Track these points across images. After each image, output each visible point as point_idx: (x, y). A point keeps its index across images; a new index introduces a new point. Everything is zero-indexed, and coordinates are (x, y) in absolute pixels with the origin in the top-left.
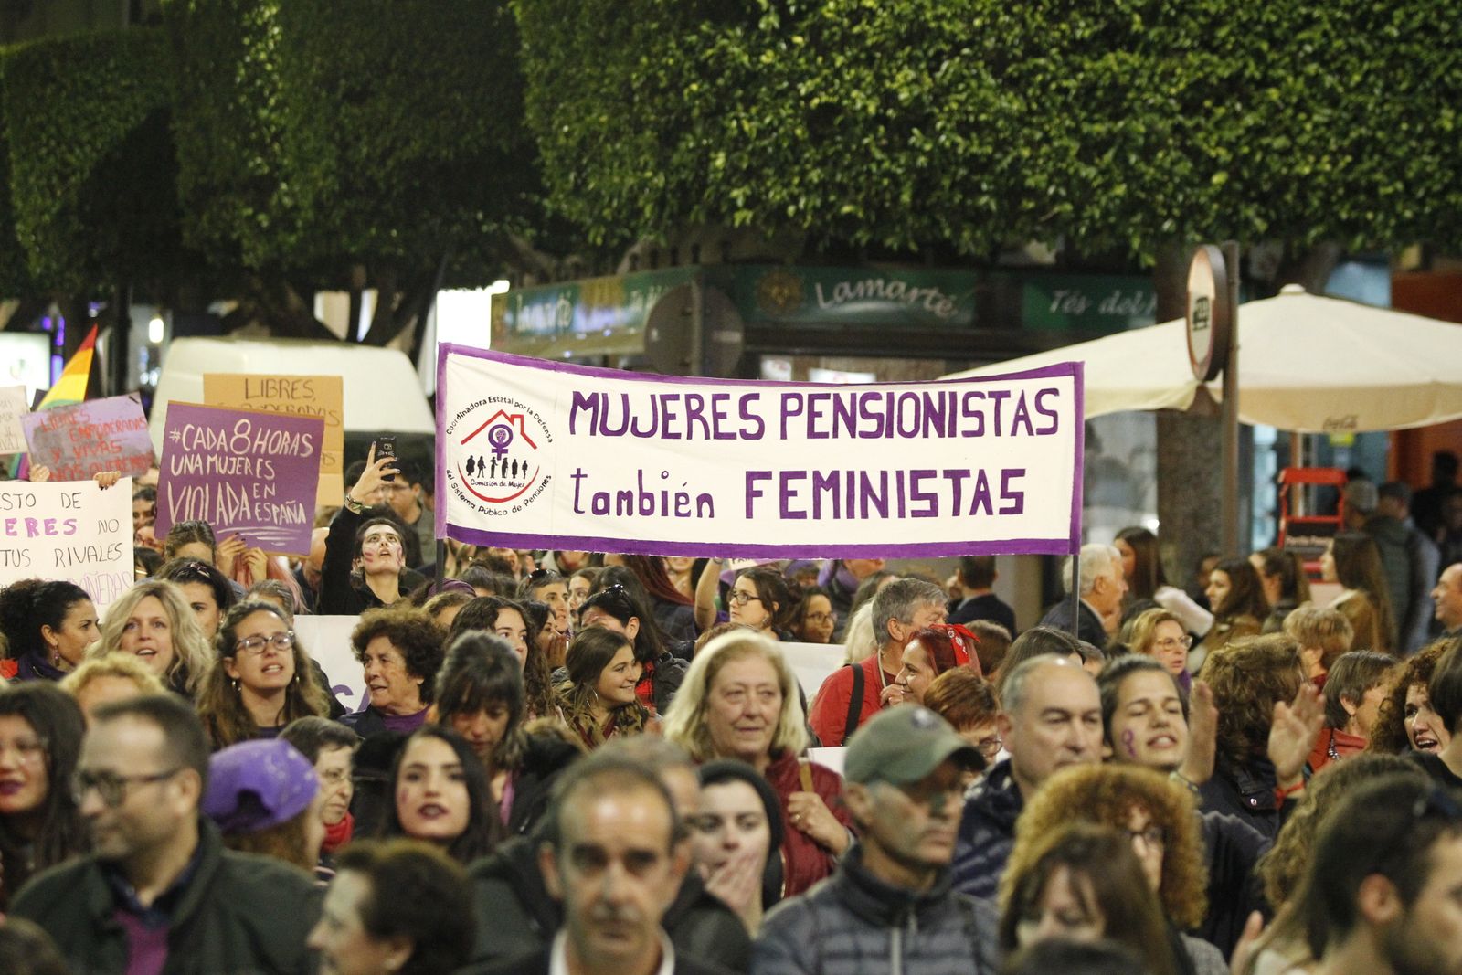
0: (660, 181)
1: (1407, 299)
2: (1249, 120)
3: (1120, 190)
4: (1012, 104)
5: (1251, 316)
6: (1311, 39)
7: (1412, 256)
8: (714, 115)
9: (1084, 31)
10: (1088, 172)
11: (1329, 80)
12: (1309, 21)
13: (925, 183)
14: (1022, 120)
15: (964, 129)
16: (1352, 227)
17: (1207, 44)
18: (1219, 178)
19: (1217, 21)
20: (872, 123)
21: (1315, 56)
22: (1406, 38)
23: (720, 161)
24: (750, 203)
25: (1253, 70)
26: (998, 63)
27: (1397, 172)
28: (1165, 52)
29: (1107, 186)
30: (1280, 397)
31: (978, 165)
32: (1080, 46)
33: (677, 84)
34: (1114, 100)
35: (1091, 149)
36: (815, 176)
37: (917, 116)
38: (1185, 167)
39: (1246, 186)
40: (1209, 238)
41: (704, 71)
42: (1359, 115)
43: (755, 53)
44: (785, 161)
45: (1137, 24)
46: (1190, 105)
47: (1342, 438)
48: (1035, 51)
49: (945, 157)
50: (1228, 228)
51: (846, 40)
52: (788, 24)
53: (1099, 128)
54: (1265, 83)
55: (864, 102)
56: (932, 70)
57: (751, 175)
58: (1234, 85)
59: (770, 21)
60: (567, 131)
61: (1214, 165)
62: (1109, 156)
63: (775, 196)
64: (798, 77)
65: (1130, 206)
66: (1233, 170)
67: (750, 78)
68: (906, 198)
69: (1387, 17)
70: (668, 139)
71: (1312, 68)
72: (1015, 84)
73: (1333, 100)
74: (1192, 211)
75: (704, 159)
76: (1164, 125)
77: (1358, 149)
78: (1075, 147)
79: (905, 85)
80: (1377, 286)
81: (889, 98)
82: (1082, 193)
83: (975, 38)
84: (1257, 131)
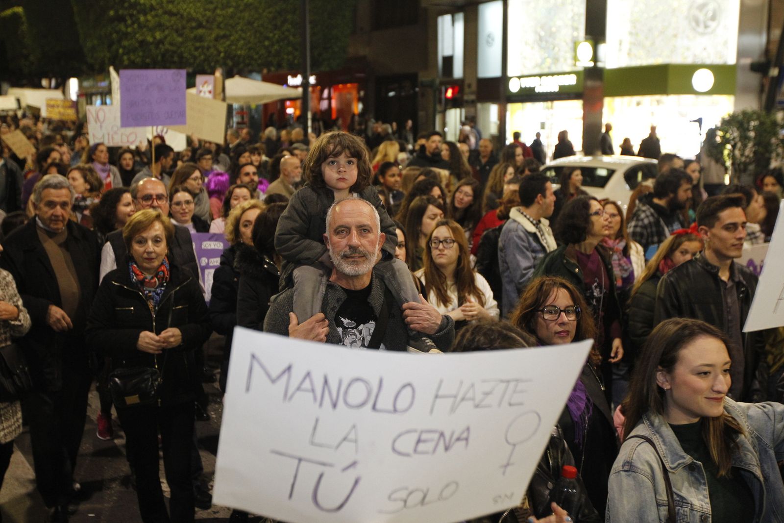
0: (108, 55)
1: (266, 79)
2: (228, 43)
3: (202, 57)
4: (180, 39)
5: (229, 83)
6: (239, 28)
7: (265, 71)
8: (119, 41)
9: (194, 24)
10: (196, 53)
11: (243, 35)
12: (238, 24)
13: (163, 56)
14: (182, 43)
15: (171, 44)
16: (248, 65)
17: (219, 27)
18: (222, 55)
19: (220, 23)
20: (151, 44)
21: (242, 30)
22: (258, 26)
23: (121, 51)
24: (129, 59)
25: (228, 33)
26: (177, 31)
27: (257, 53)
28: (211, 29)
29: (200, 56)
30: (236, 99)
31: (174, 52)
32: (192, 28)
33: (111, 34)
34: (200, 39)
35: (197, 49)
36: (141, 54)
37: (161, 42)
38: (215, 52)
39: (228, 56)
40: (221, 66)
41: (117, 32)
42: (249, 42)
43: (127, 27)
44: (134, 50)
45: (204, 23)
46: (217, 39)
47: (253, 106)
48: (184, 28)
49: (167, 51)
50: (224, 65)
51: (145, 26)
52: (133, 23)
53: (198, 44)
54: (230, 35)
55: (150, 39)
56: (164, 31)
57: (128, 53)
58: (225, 37)
59: (129, 22)
60: (89, 44)
61: (220, 52)
62: (200, 50)
63: (132, 57)
64: (135, 34)
65: (205, 60)
66: (225, 52)
67: (126, 35)
68: (159, 58)
69: (254, 23)
70: (110, 46)
71: (239, 32)
72: (181, 35)
73: (244, 39)
74: (217, 62)
75: (117, 51)
76: (211, 44)
77: (250, 49)
78: (193, 49)
79: (158, 35)
80: (259, 77)
81: (155, 38)
82: (195, 58)
83: (172, 26)
84: (229, 46)
